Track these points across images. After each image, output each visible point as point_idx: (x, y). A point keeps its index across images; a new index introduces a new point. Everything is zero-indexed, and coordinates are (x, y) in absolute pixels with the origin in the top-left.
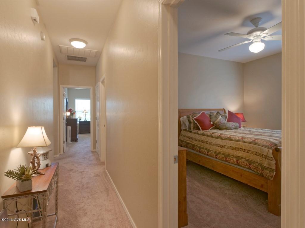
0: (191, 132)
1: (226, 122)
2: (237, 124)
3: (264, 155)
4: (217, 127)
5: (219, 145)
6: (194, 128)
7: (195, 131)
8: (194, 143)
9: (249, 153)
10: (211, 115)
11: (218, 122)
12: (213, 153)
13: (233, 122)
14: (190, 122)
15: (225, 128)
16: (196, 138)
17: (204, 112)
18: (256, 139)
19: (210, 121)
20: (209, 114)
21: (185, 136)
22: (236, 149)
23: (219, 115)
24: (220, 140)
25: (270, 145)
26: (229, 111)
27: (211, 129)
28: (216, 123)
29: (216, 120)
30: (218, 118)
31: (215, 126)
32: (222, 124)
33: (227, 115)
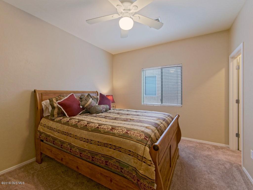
0: (53, 120)
1: (97, 105)
2: (108, 107)
3: (140, 156)
4: (88, 111)
5: (85, 139)
6: (58, 114)
7: (59, 119)
8: (55, 135)
9: (120, 151)
10: (82, 97)
11: (89, 105)
12: (77, 151)
13: (104, 105)
14: (53, 108)
15: (96, 112)
16: (58, 129)
17: (73, 94)
18: (128, 130)
19: (79, 105)
20: (79, 96)
21: (45, 126)
22: (106, 145)
23: (90, 97)
24: (85, 132)
25: (145, 138)
26: (100, 93)
27: (80, 114)
28: (87, 106)
29: (86, 103)
30: (89, 101)
31: (86, 110)
32: (93, 108)
33: (99, 97)
